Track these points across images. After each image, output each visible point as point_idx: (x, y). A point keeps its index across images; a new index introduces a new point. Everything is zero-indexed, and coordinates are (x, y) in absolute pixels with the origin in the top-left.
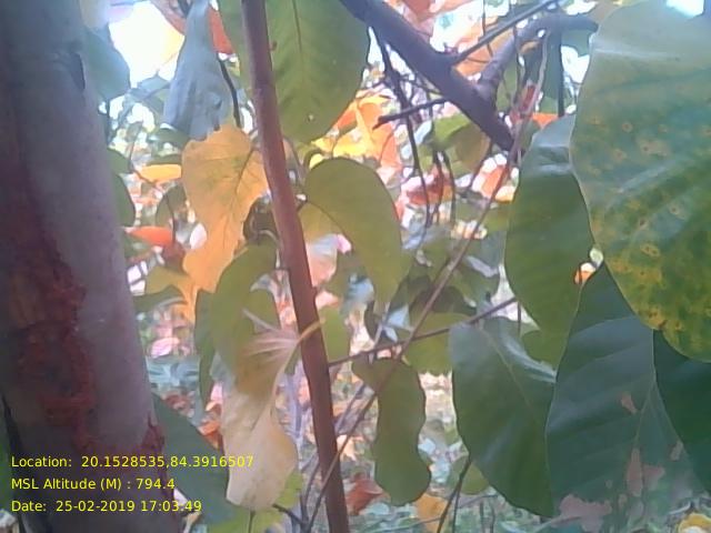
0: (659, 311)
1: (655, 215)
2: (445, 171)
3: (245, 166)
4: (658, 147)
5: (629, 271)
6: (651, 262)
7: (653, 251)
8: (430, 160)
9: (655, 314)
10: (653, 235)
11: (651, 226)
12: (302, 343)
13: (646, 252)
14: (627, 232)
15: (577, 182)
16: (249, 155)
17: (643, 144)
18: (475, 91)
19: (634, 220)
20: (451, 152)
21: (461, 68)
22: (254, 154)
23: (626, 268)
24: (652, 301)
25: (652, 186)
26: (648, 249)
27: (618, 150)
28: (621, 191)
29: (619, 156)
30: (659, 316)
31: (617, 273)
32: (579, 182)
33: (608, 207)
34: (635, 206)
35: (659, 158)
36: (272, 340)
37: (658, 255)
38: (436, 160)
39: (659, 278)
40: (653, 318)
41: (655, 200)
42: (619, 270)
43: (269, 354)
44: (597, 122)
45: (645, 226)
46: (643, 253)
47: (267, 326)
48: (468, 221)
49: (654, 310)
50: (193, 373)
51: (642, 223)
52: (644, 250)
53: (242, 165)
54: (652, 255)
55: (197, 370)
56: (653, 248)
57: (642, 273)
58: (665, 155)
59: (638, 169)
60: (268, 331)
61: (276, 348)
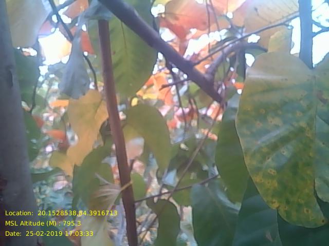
0: (276, 201)
1: (274, 154)
2: (194, 107)
3: (98, 107)
4: (277, 121)
5: (263, 181)
6: (272, 177)
7: (273, 172)
8: (187, 101)
9: (275, 202)
10: (273, 164)
11: (272, 159)
12: (122, 192)
13: (270, 173)
14: (261, 162)
15: (238, 138)
16: (100, 103)
17: (270, 119)
18: (204, 78)
19: (264, 157)
20: (197, 99)
21: (198, 67)
22: (103, 102)
23: (261, 180)
24: (273, 196)
25: (273, 140)
26: (271, 171)
27: (258, 122)
28: (259, 142)
29: (259, 125)
30: (276, 203)
31: (256, 182)
32: (240, 137)
33: (253, 150)
34: (265, 150)
35: (277, 127)
36: (108, 190)
37: (276, 174)
38: (190, 102)
39: (276, 185)
40: (274, 205)
41: (274, 147)
42: (258, 181)
43: (106, 197)
44: (249, 109)
45: (270, 160)
46: (269, 174)
47: (107, 182)
48: (205, 129)
49: (274, 200)
50: (69, 204)
51: (268, 158)
52: (269, 171)
53: (97, 106)
54: (272, 173)
55: (71, 203)
56: (273, 171)
57: (268, 183)
58: (280, 125)
59: (267, 132)
60: (107, 184)
61: (109, 194)
